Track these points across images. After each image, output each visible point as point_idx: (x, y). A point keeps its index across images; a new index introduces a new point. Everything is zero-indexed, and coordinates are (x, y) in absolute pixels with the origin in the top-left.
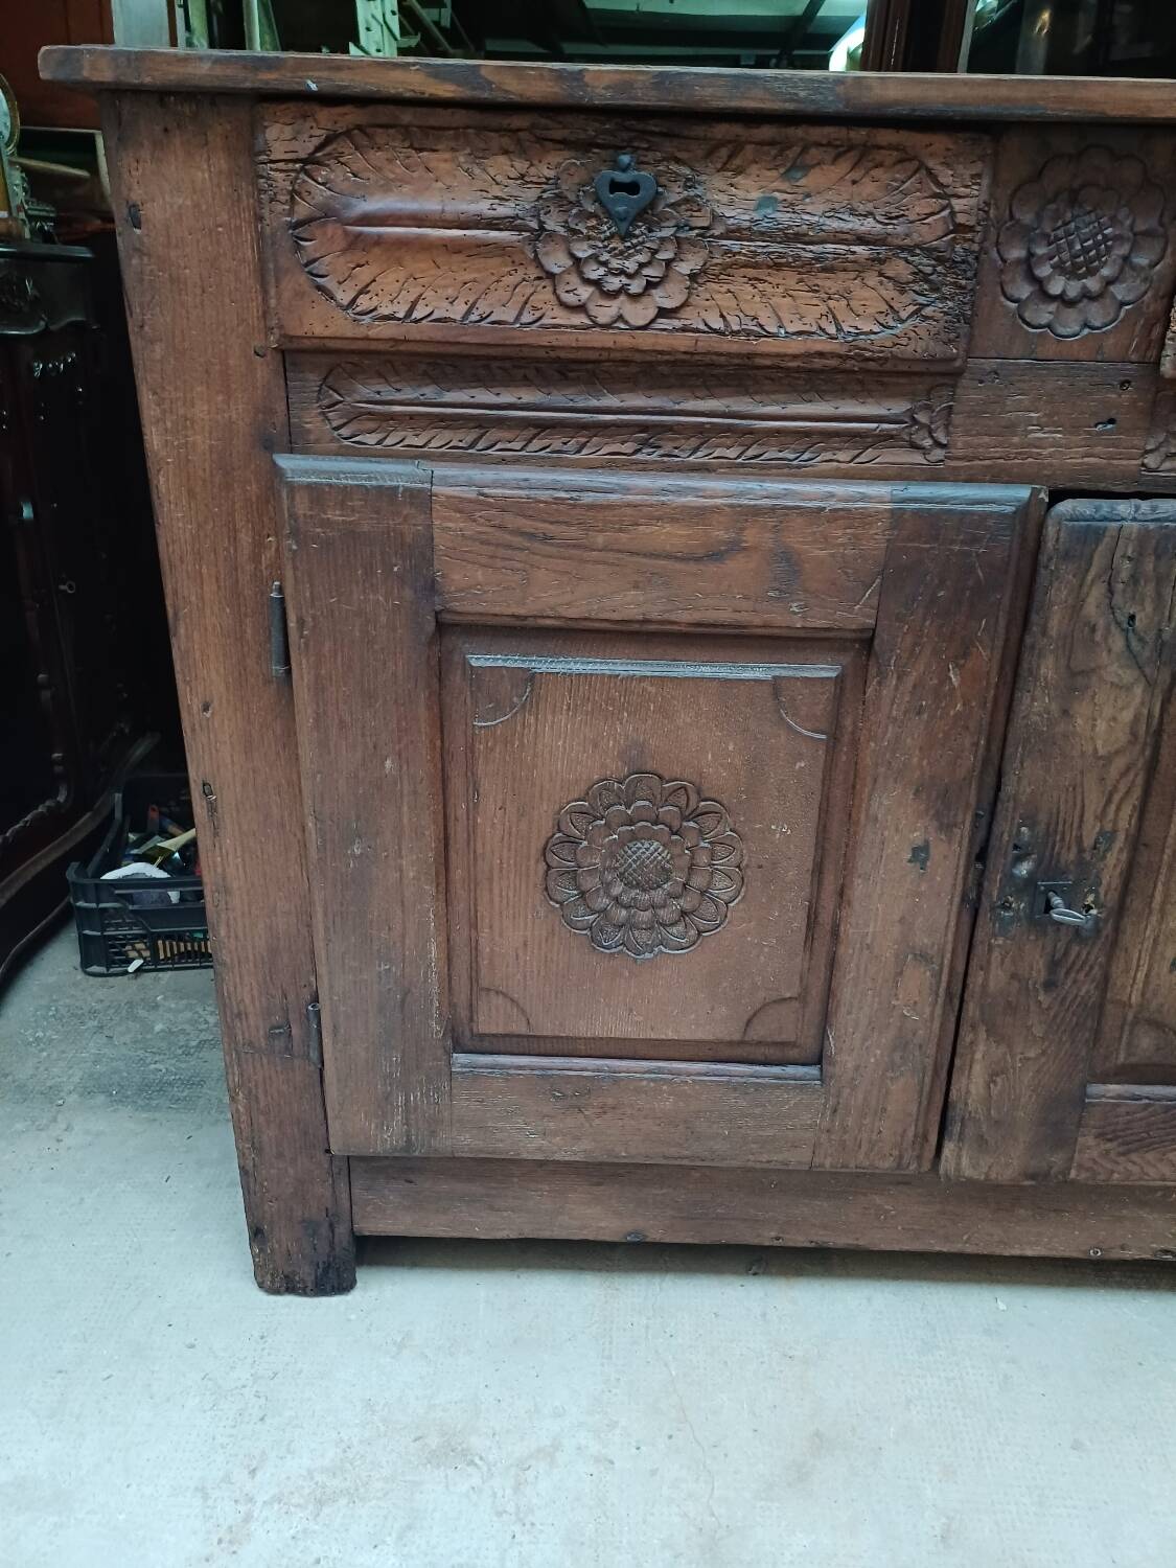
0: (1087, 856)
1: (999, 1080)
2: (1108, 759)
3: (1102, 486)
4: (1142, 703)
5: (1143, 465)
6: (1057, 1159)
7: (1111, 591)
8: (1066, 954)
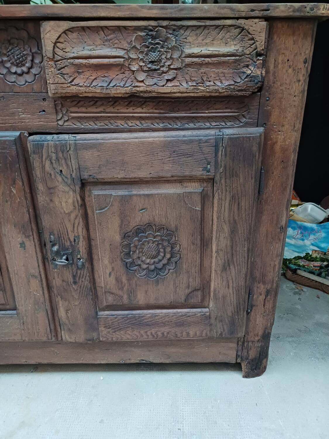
0: (73, 243)
1: (69, 312)
2: (69, 214)
3: (47, 131)
4: (74, 197)
5: (58, 124)
6: (95, 335)
7: (52, 163)
8: (77, 273)
